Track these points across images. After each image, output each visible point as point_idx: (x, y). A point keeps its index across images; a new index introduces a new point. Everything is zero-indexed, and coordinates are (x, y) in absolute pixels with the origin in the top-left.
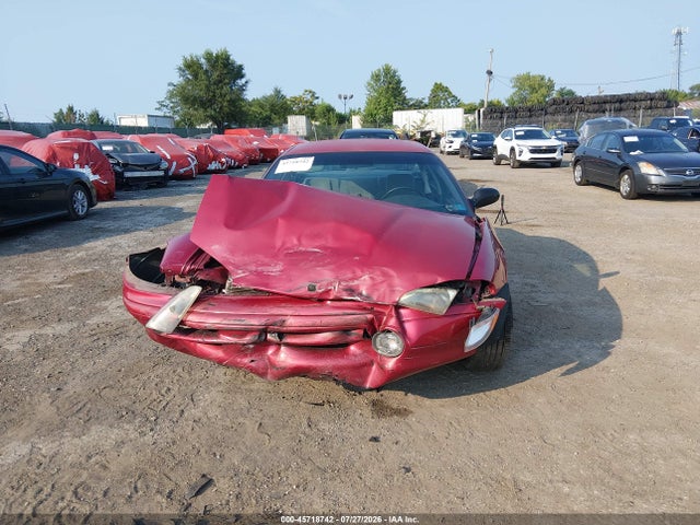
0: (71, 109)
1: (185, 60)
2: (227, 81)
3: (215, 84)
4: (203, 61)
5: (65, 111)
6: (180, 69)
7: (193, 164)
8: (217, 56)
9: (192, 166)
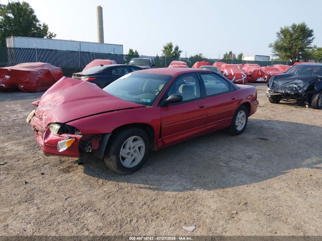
0: (231, 53)
1: (281, 28)
2: (301, 38)
3: (294, 40)
4: (290, 29)
5: (228, 53)
6: (278, 33)
7: (243, 78)
8: (299, 26)
9: (243, 79)
